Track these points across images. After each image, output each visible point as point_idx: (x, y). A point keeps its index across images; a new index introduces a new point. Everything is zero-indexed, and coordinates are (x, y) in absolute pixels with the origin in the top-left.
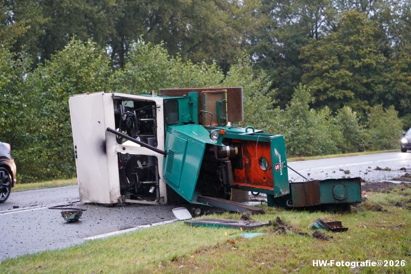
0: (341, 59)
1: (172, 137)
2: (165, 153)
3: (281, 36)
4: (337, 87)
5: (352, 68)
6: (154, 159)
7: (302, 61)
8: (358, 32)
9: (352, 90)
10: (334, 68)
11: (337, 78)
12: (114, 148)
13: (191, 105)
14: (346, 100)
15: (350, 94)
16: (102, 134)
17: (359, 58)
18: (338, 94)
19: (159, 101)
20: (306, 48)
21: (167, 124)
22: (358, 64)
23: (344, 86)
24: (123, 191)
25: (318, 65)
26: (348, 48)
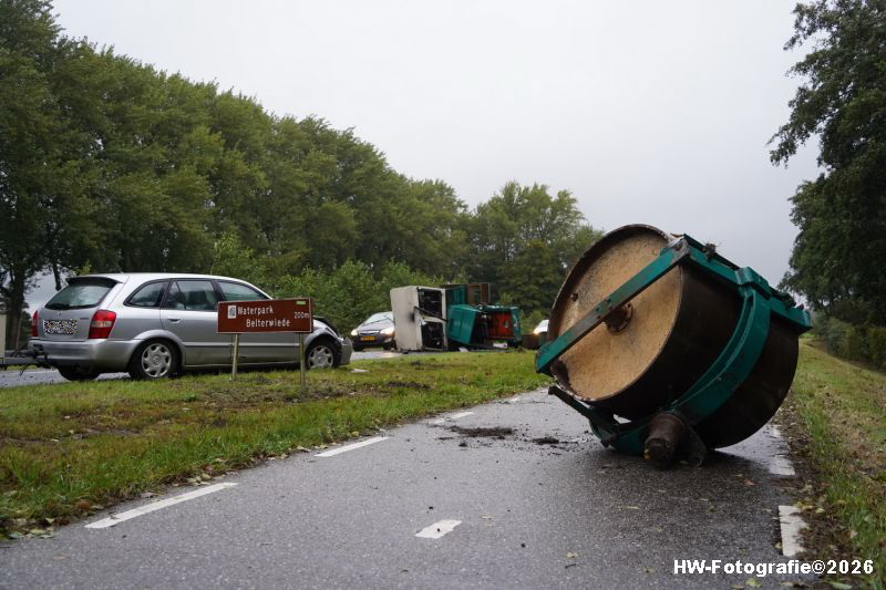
0: (530, 277)
1: (451, 310)
2: (447, 321)
3: (481, 259)
4: (528, 298)
5: (537, 284)
6: (440, 324)
7: (498, 278)
8: (541, 257)
9: (539, 300)
10: (525, 284)
11: (528, 291)
12: (418, 317)
13: (461, 293)
14: (535, 307)
15: (536, 303)
16: (412, 310)
17: (542, 276)
18: (529, 304)
19: (443, 291)
20: (502, 267)
21: (447, 304)
22: (542, 281)
23: (533, 298)
24: (424, 343)
25: (513, 281)
26: (534, 269)
